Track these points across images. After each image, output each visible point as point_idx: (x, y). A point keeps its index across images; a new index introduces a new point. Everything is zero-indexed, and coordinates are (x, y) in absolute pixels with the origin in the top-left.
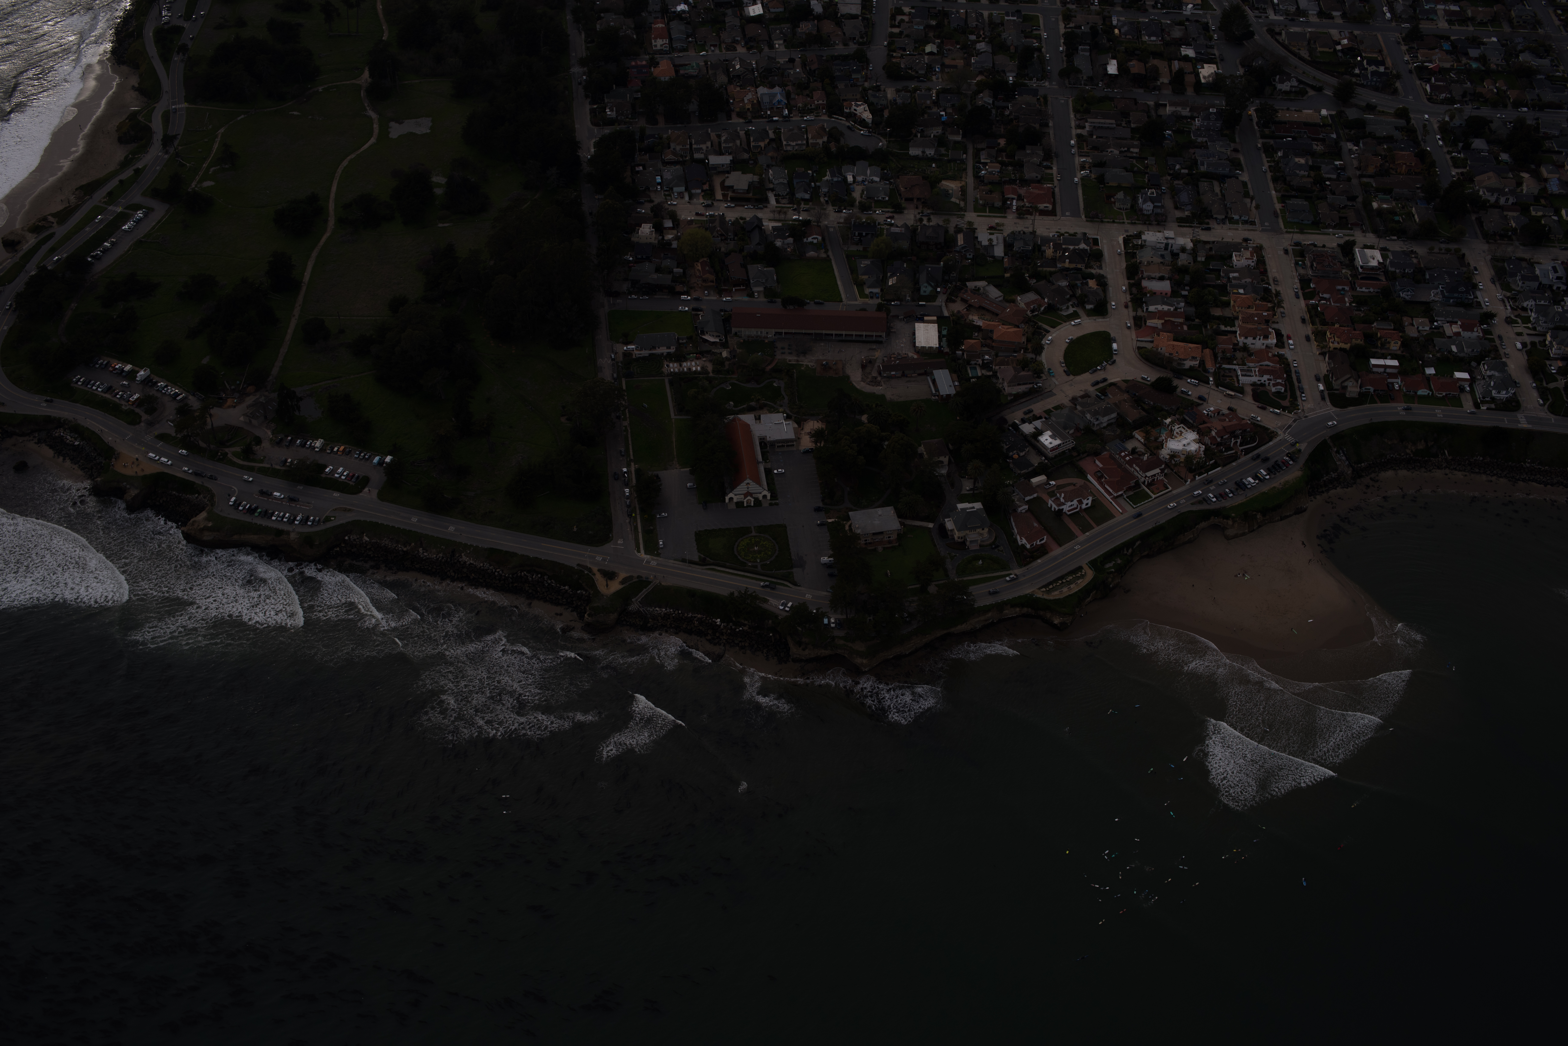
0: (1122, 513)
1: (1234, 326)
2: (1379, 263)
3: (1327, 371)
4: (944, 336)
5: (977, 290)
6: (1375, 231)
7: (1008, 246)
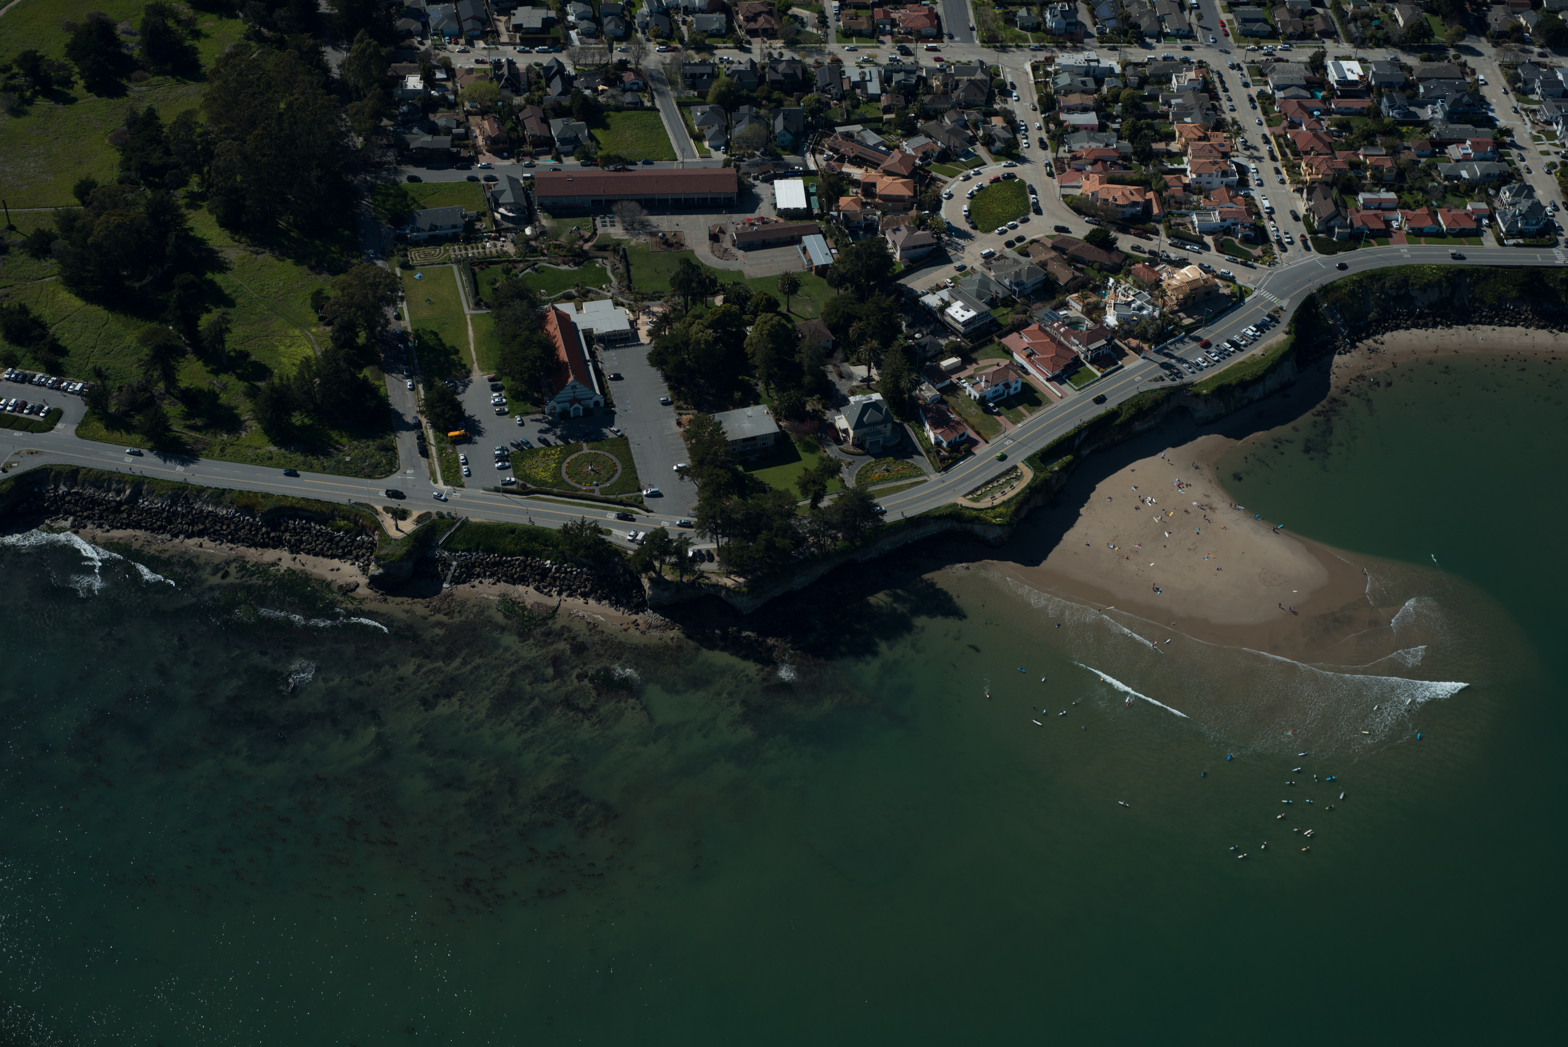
0: (1061, 397)
1: (1183, 163)
2: (1360, 76)
3: (1307, 210)
4: (813, 194)
5: (849, 136)
6: (1351, 39)
7: (886, 80)
